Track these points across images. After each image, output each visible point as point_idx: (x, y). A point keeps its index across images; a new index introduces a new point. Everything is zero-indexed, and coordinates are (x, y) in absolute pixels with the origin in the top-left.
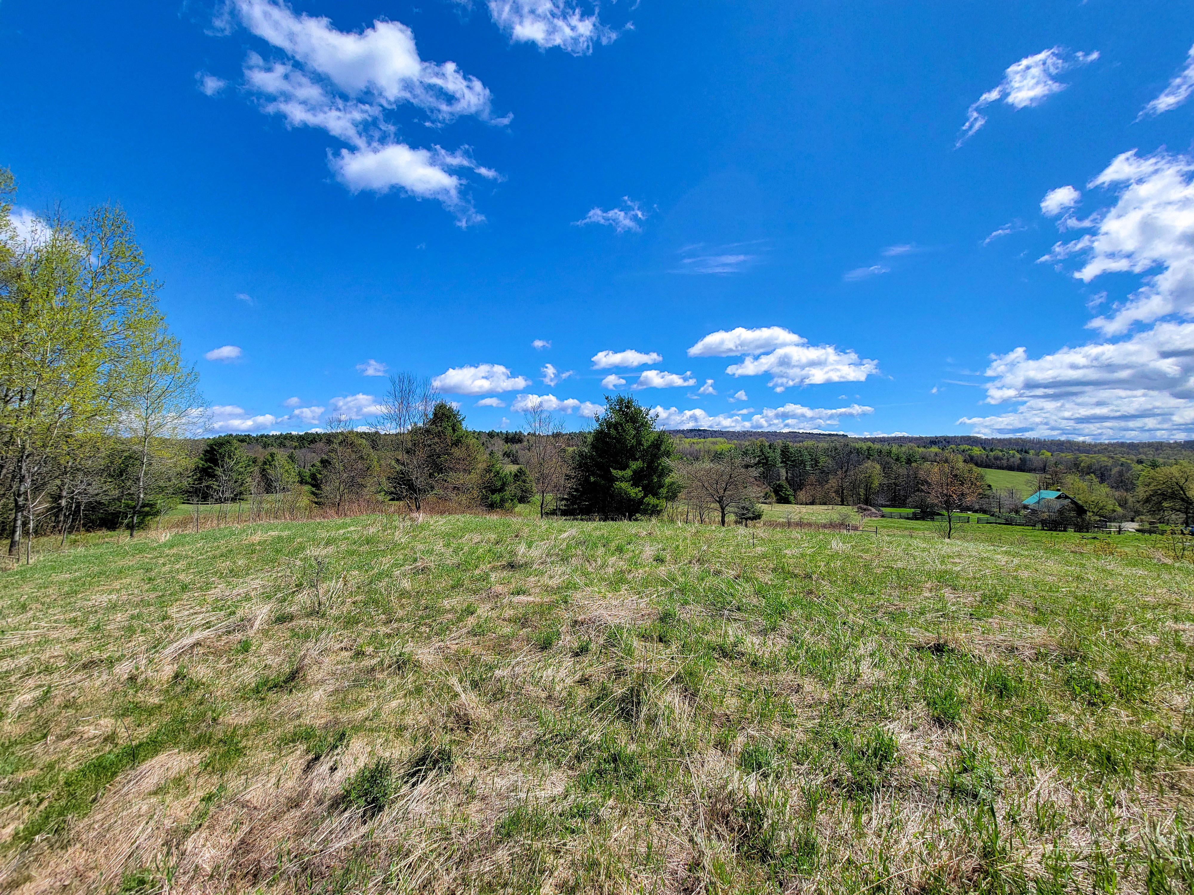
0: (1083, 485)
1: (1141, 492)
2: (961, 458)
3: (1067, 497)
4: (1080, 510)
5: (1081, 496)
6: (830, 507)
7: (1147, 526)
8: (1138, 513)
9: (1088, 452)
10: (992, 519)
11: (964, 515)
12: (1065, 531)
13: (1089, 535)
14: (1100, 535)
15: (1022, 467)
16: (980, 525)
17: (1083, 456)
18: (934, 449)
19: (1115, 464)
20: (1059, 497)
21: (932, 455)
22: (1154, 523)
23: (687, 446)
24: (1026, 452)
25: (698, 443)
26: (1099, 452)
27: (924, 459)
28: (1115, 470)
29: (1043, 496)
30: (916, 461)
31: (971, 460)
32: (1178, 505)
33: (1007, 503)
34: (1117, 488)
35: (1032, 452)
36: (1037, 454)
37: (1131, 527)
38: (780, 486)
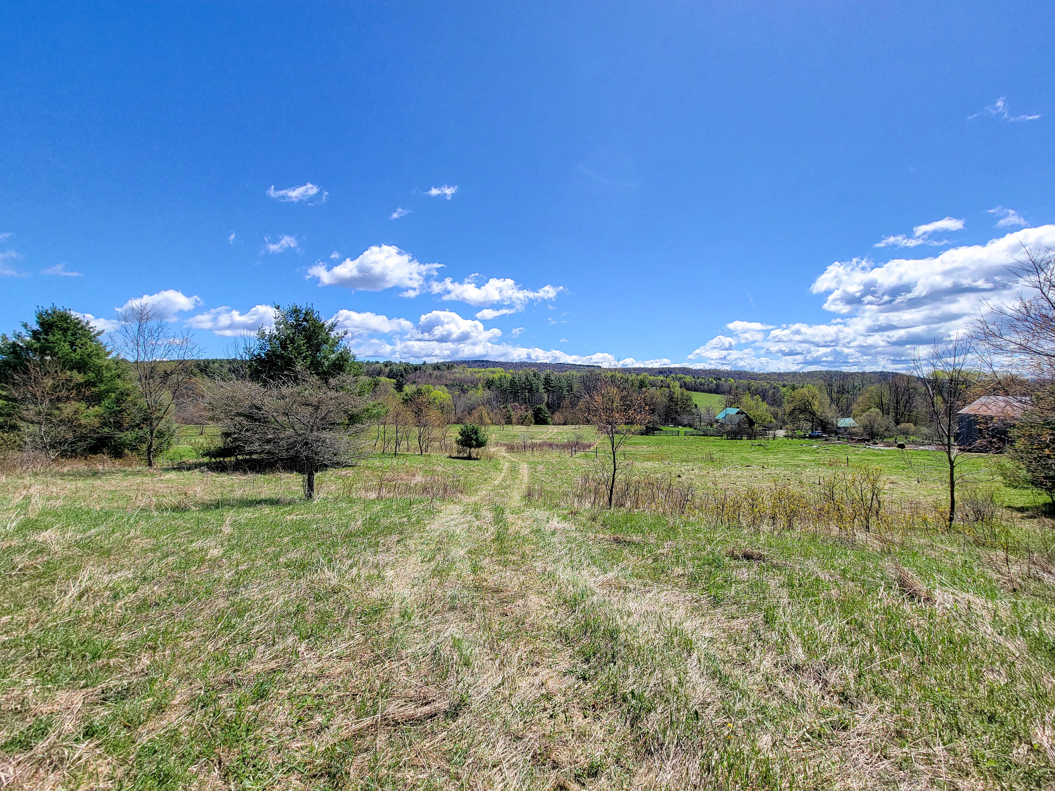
0: (752, 403)
1: (788, 408)
2: (677, 384)
3: (743, 413)
4: (751, 423)
5: (751, 412)
6: (577, 426)
7: (790, 433)
8: (785, 423)
9: (755, 379)
10: (695, 432)
11: (676, 429)
12: (741, 439)
13: (756, 442)
14: (763, 442)
15: (716, 391)
16: (686, 437)
17: (752, 382)
18: (661, 378)
19: (770, 388)
20: (738, 413)
21: (659, 382)
22: (794, 430)
23: (469, 374)
24: (720, 379)
25: (479, 372)
26: (762, 379)
27: (653, 385)
28: (771, 392)
29: (728, 412)
30: (646, 387)
31: (685, 386)
32: (808, 416)
33: (705, 417)
34: (772, 405)
35: (723, 379)
36: (726, 381)
37: (781, 433)
38: (540, 409)
